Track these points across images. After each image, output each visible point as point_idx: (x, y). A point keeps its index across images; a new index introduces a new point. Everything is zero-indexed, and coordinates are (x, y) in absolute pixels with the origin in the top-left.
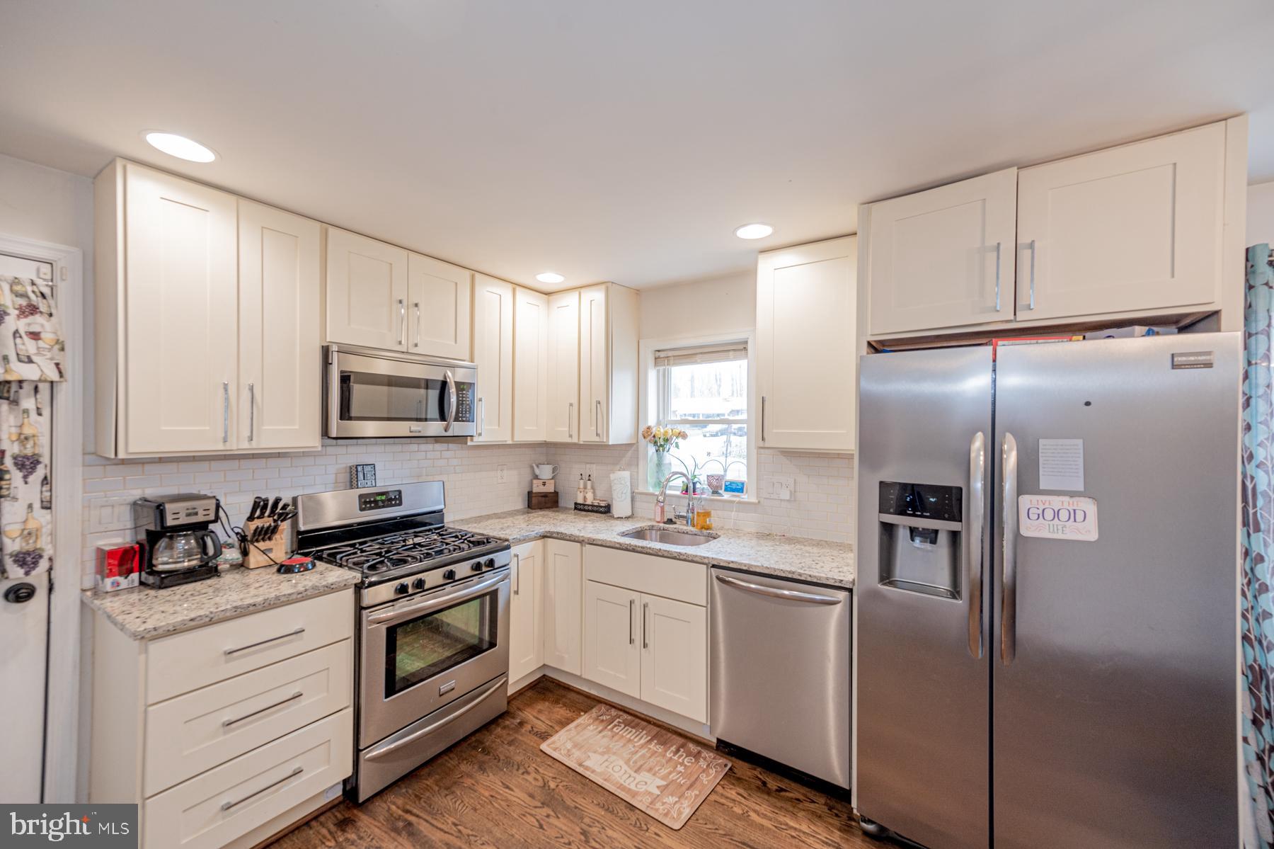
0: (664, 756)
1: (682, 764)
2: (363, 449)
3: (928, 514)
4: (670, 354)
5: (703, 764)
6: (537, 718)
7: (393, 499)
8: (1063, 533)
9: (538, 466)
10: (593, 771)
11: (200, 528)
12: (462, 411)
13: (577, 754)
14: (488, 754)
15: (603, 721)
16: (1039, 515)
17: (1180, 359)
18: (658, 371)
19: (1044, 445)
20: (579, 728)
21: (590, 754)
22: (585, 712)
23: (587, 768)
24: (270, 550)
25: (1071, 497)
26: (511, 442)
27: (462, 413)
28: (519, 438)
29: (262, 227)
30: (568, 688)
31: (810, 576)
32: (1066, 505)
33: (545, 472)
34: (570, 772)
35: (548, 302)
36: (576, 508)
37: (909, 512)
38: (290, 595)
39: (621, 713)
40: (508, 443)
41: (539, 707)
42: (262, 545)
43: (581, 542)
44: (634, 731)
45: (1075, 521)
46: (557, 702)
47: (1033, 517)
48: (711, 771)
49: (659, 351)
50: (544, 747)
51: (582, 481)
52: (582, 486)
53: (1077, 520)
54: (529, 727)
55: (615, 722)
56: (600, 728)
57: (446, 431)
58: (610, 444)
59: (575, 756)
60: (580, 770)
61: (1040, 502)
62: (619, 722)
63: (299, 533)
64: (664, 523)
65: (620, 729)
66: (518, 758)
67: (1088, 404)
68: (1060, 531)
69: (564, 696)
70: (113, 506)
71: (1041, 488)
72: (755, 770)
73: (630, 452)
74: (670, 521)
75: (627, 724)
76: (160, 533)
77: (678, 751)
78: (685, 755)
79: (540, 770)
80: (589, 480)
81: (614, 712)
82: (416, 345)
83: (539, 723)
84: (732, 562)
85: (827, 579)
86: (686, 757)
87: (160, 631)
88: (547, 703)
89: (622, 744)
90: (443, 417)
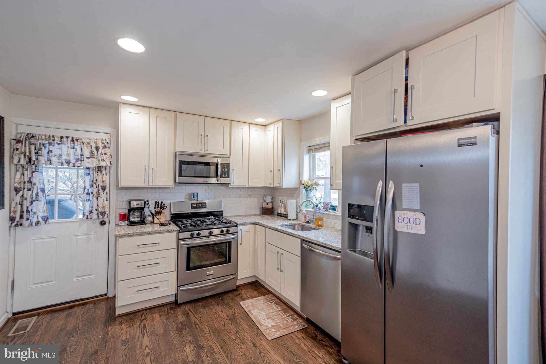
0: (282, 316)
1: (286, 321)
2: (194, 187)
3: (363, 219)
4: (313, 148)
5: (295, 323)
6: (245, 293)
7: (203, 205)
8: (411, 230)
9: (265, 197)
10: (252, 314)
11: (142, 209)
12: (224, 174)
13: (251, 308)
14: (222, 301)
15: (268, 300)
16: (402, 220)
17: (461, 141)
18: (310, 156)
19: (404, 186)
20: (257, 300)
21: (255, 309)
22: (264, 295)
23: (251, 313)
24: (160, 218)
25: (414, 212)
26: (248, 186)
27: (224, 175)
28: (252, 184)
29: (157, 117)
30: (263, 287)
31: (331, 246)
32: (412, 215)
33: (269, 199)
34: (245, 313)
35: (265, 130)
36: (278, 215)
37: (357, 218)
38: (156, 231)
39: (276, 299)
40: (246, 186)
41: (249, 291)
42: (158, 216)
43: (265, 227)
44: (277, 306)
45: (416, 224)
46: (256, 290)
47: (400, 221)
48: (296, 326)
49: (310, 147)
50: (241, 303)
51: (280, 204)
52: (280, 206)
53: (417, 224)
54: (241, 296)
55: (272, 301)
56: (265, 302)
57: (217, 181)
58: (283, 187)
59: (250, 308)
60: (248, 313)
61: (403, 214)
62: (273, 302)
63: (171, 214)
64: (305, 223)
65: (272, 304)
66: (231, 304)
67: (421, 166)
68: (410, 229)
69: (260, 289)
70: (123, 201)
71: (403, 207)
72: (316, 331)
73: (297, 191)
74: (308, 222)
75: (276, 303)
76: (131, 210)
77: (289, 316)
78: (290, 318)
79: (236, 310)
80: (283, 203)
81: (274, 298)
82: (207, 150)
83: (245, 295)
84: (307, 238)
85: (337, 247)
86: (291, 319)
87: (121, 235)
88: (252, 290)
89: (269, 309)
90: (217, 176)
